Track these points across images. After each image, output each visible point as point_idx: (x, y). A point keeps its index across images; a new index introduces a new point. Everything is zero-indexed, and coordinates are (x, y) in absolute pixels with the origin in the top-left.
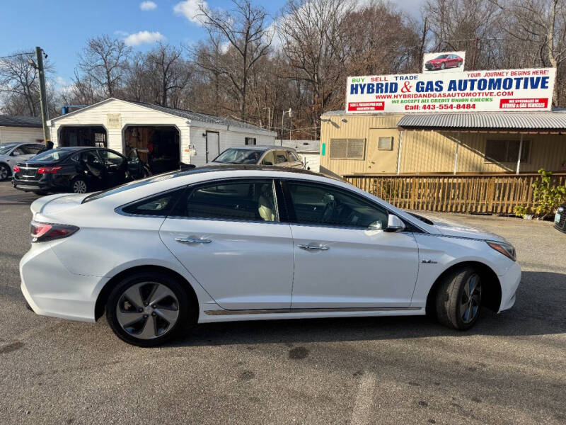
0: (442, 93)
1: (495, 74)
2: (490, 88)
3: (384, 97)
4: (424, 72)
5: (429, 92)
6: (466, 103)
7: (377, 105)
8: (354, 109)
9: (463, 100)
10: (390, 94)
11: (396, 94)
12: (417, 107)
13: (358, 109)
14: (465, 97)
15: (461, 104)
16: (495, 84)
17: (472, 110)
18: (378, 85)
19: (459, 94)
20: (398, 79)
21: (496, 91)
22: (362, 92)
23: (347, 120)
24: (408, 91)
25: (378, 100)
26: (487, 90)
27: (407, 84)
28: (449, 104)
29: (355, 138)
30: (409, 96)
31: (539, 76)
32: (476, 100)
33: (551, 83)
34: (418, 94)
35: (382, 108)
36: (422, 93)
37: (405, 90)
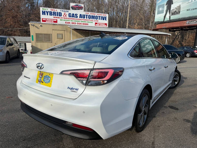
0: (78, 18)
1: (93, 14)
2: (92, 19)
3: (57, 18)
4: (71, 10)
5: (73, 18)
6: (85, 23)
8: (45, 21)
10: (59, 17)
11: (61, 17)
12: (69, 23)
13: (46, 21)
14: (85, 21)
15: (84, 23)
16: (93, 17)
17: (87, 25)
18: (54, 12)
19: (83, 19)
20: (62, 11)
21: (94, 20)
22: (47, 15)
23: (42, 25)
24: (66, 16)
25: (54, 19)
26: (91, 19)
27: (65, 13)
28: (80, 23)
29: (46, 33)
30: (66, 18)
31: (104, 16)
32: (88, 22)
33: (107, 19)
34: (70, 18)
35: (56, 22)
37: (64, 16)
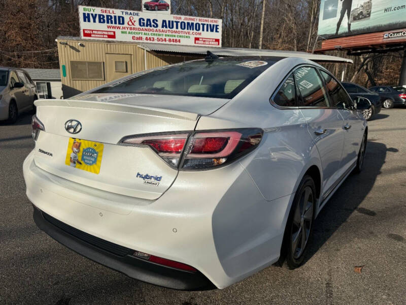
0: (158, 29)
1: (190, 19)
2: (188, 29)
3: (114, 27)
4: (143, 10)
5: (149, 27)
6: (174, 38)
7: (109, 33)
8: (89, 35)
9: (172, 36)
10: (119, 25)
11: (124, 26)
12: (141, 38)
13: (92, 35)
14: (173, 34)
15: (172, 38)
16: (190, 26)
17: (178, 43)
18: (107, 16)
19: (169, 31)
20: (124, 13)
21: (191, 31)
22: (94, 21)
23: (84, 44)
24: (133, 24)
25: (109, 30)
26: (186, 30)
27: (131, 18)
28: (164, 37)
29: (93, 61)
30: (134, 29)
31: (214, 24)
32: (180, 36)
33: (220, 29)
34: (141, 28)
35: (114, 37)
36: (144, 28)
37: (130, 23)
